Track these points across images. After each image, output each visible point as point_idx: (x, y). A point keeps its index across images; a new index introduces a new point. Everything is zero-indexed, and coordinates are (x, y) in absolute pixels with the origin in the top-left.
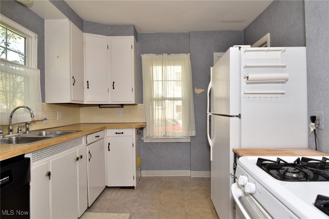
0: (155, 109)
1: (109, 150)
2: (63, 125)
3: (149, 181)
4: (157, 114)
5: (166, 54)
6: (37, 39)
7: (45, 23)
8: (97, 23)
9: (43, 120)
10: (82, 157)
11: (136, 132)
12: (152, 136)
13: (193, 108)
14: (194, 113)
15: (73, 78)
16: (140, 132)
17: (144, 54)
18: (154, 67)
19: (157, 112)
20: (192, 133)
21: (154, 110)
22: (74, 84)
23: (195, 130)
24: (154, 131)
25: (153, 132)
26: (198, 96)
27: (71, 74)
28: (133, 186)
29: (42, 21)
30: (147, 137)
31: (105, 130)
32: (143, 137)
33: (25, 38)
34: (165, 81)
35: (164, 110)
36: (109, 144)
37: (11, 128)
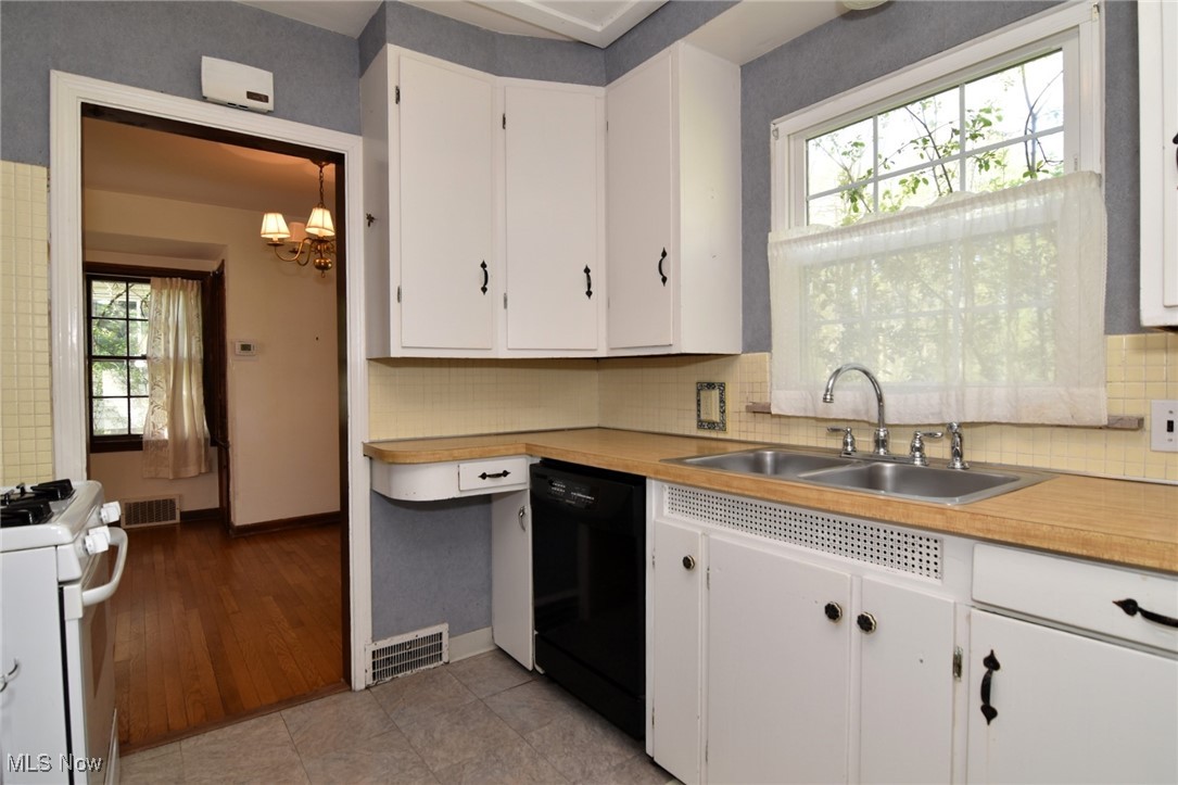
37: (882, 434)
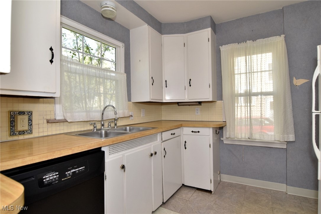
0: (237, 106)
1: (186, 148)
2: (147, 122)
3: (230, 188)
4: (239, 112)
5: (251, 41)
6: (124, 48)
7: (130, 32)
8: (174, 23)
9: (129, 117)
10: (156, 153)
11: (213, 132)
12: (234, 137)
13: (291, 104)
14: (293, 111)
15: (152, 78)
16: (219, 132)
17: (223, 46)
18: (235, 58)
19: (239, 110)
20: (288, 137)
21: (236, 108)
22: (152, 84)
23: (294, 133)
24: (236, 132)
25: (234, 132)
26: (298, 88)
27: (150, 76)
28: (210, 190)
29: (128, 31)
30: (227, 138)
31: (182, 128)
32: (223, 138)
33: (115, 48)
34: (249, 73)
35: (249, 108)
36: (185, 142)
37: (102, 123)
